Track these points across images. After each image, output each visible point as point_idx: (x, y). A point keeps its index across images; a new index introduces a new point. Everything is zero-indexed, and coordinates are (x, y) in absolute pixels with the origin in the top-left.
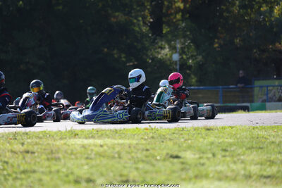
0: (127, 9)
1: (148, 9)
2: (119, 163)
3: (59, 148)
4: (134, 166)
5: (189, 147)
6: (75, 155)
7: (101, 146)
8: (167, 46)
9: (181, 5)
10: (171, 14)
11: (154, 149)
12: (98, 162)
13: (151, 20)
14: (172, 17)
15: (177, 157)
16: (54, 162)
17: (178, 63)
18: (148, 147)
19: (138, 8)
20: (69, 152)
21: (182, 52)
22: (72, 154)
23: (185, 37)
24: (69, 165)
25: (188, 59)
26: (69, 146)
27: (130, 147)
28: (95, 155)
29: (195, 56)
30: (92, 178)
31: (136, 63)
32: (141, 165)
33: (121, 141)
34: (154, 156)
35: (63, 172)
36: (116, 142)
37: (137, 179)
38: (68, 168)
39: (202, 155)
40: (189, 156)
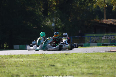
0: (33, 5)
1: (42, 5)
2: (30, 68)
3: (5, 62)
4: (36, 69)
5: (59, 62)
6: (12, 65)
7: (22, 61)
8: (49, 20)
9: (55, 4)
10: (51, 7)
11: (44, 62)
12: (21, 68)
13: (43, 10)
14: (52, 8)
15: (54, 66)
16: (3, 68)
17: (54, 27)
18: (42, 62)
19: (38, 5)
20: (9, 64)
21: (56, 23)
22: (10, 64)
23: (57, 16)
24: (9, 69)
25: (58, 25)
26: (9, 61)
27: (34, 62)
28: (20, 65)
29: (61, 24)
30: (19, 74)
31: (37, 27)
32: (39, 69)
33: (30, 59)
34: (44, 66)
35: (7, 72)
36: (28, 60)
37: (37, 75)
38: (9, 71)
39: (64, 65)
40: (59, 65)
